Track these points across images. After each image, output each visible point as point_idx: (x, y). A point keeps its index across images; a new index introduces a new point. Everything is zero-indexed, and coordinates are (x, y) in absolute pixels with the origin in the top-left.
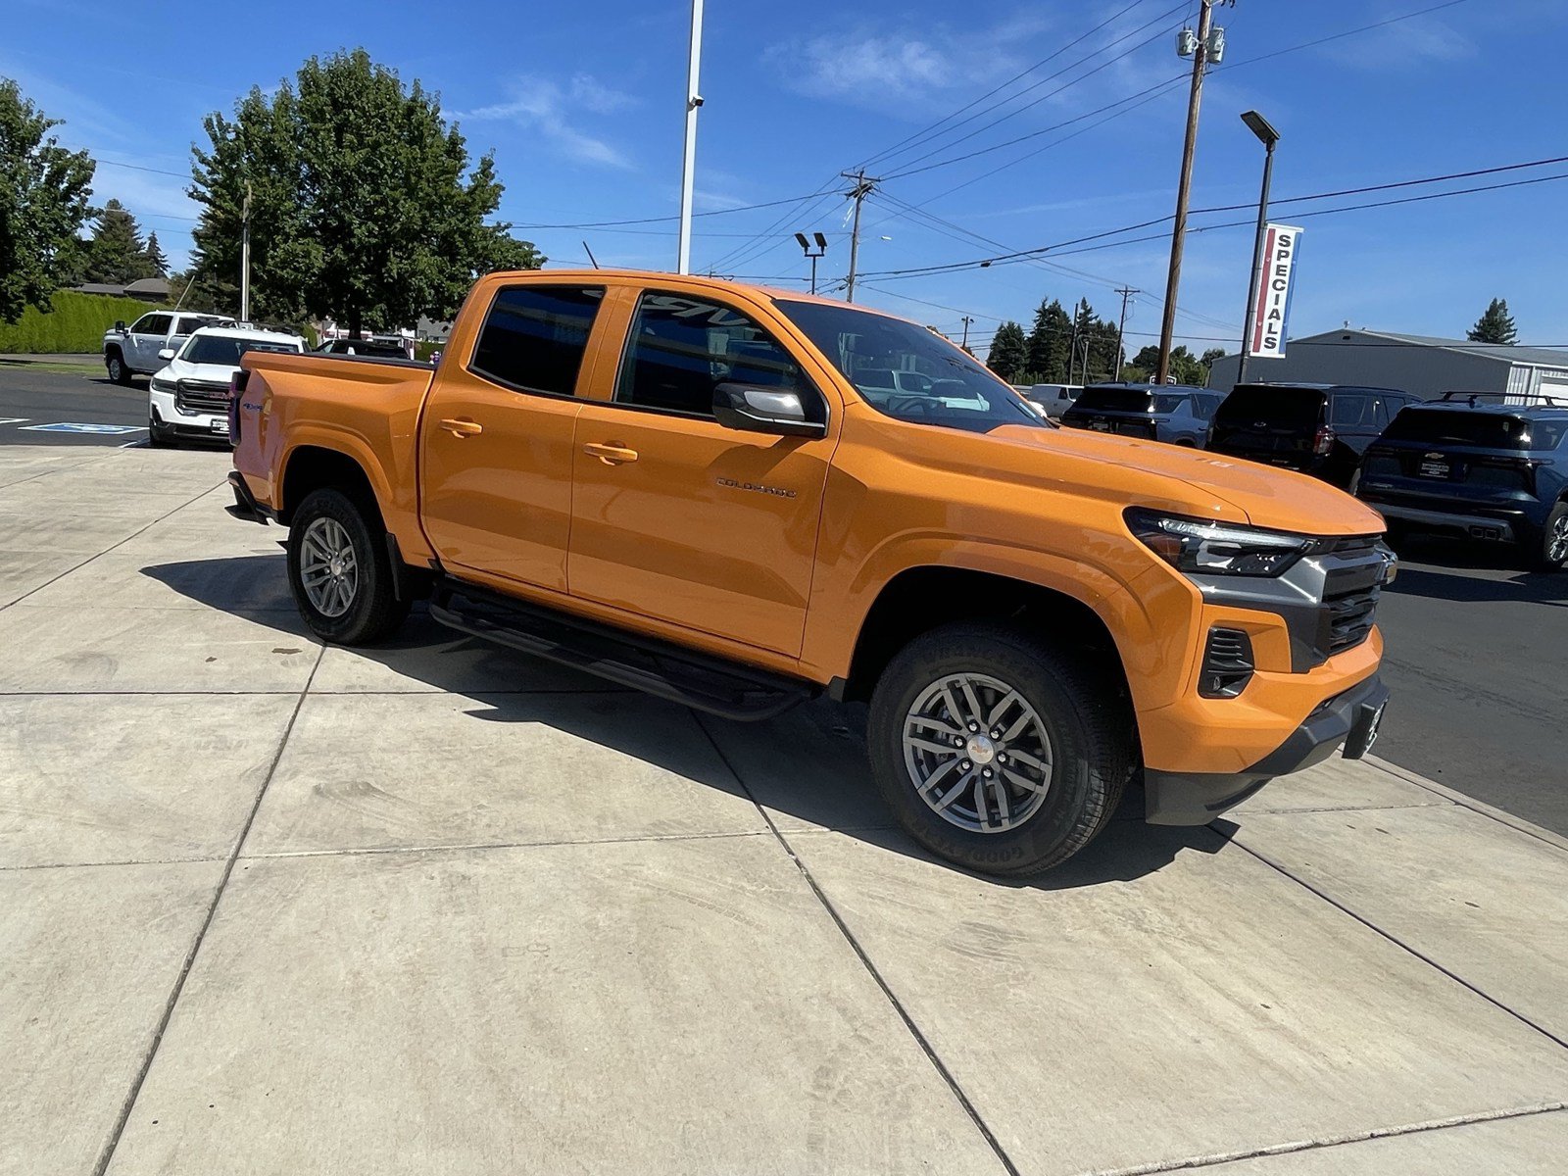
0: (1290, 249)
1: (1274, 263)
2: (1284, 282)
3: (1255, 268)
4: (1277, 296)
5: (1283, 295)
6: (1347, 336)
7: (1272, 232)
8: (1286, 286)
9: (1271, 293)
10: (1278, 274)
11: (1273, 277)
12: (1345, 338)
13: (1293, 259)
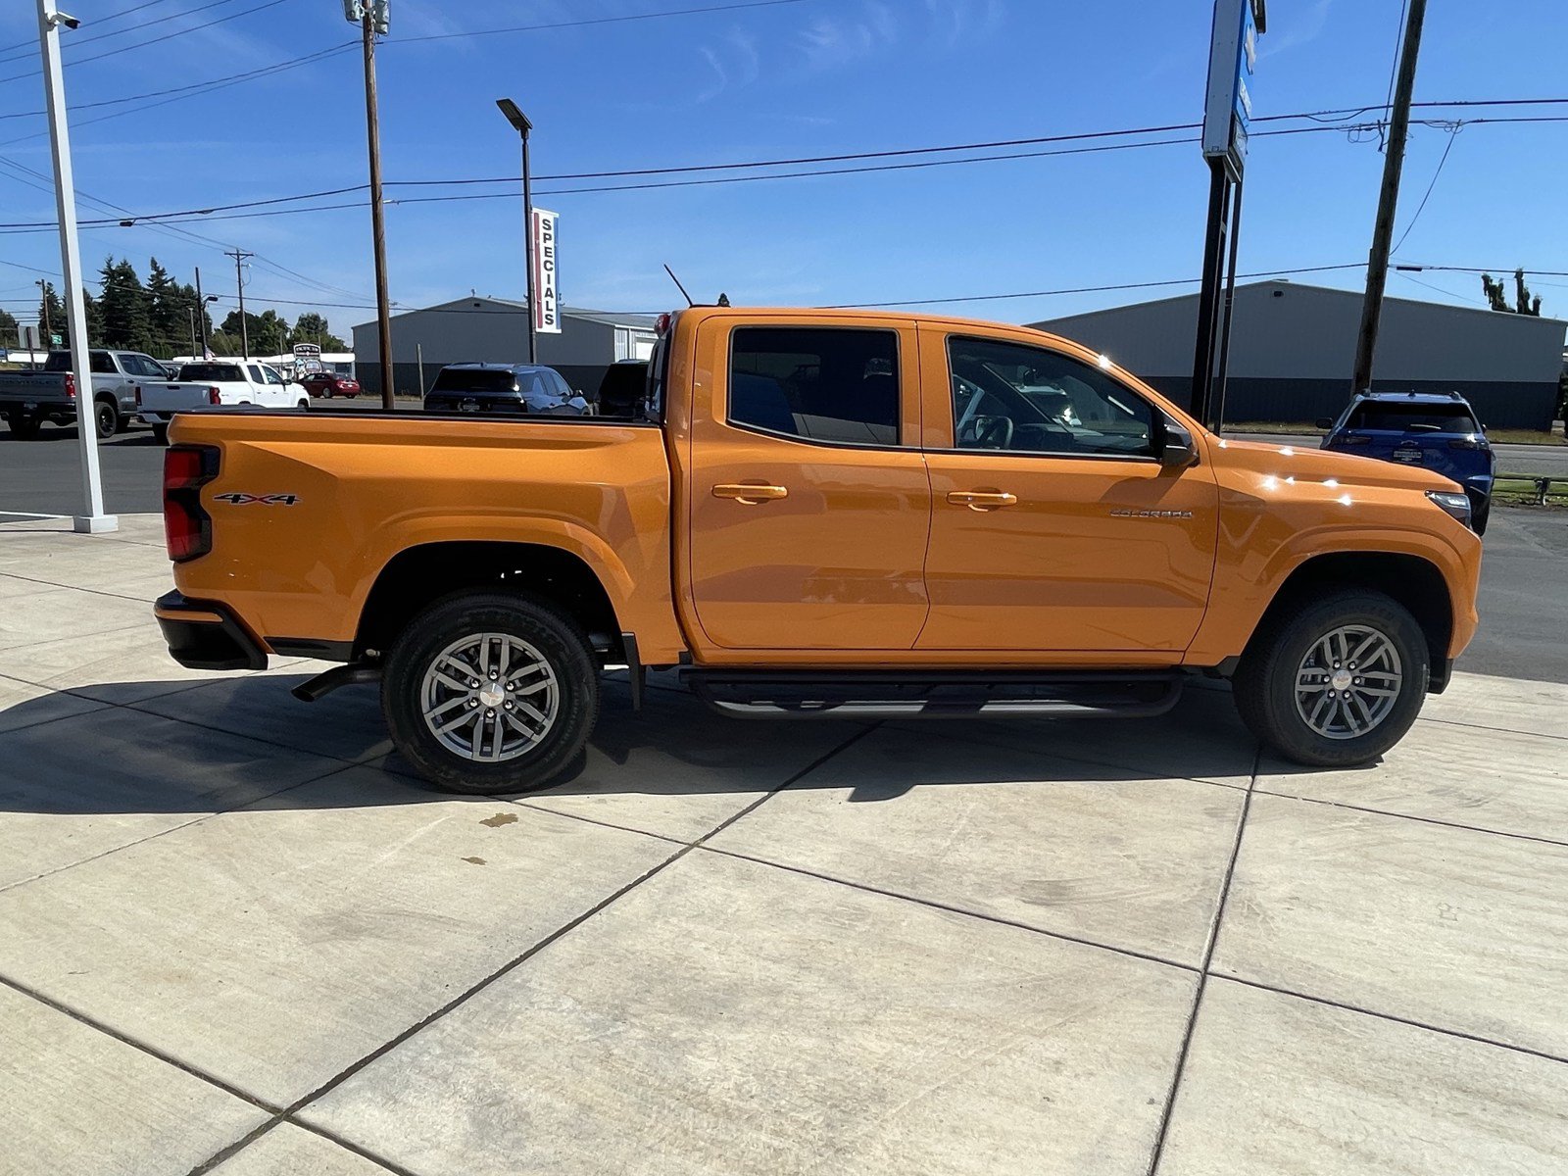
0: (551, 232)
1: (542, 246)
2: (551, 263)
3: (528, 250)
4: (549, 275)
5: (552, 274)
6: (478, 303)
7: (536, 215)
8: (553, 266)
9: (544, 273)
10: (546, 255)
11: (543, 258)
12: (477, 305)
13: (555, 242)
